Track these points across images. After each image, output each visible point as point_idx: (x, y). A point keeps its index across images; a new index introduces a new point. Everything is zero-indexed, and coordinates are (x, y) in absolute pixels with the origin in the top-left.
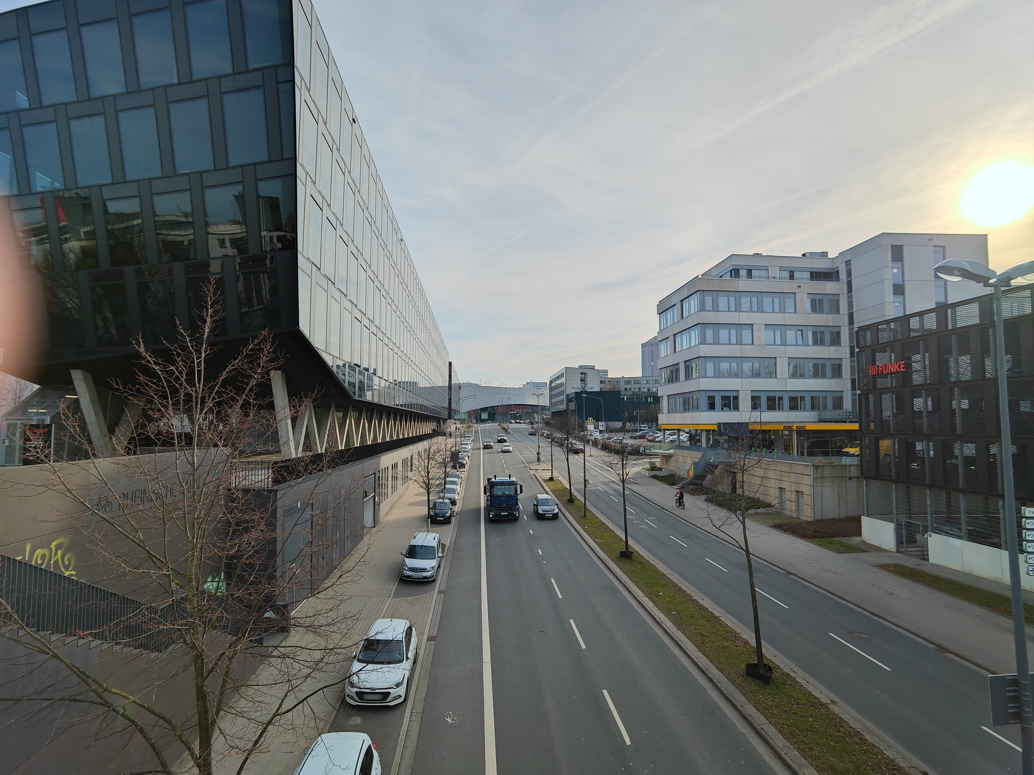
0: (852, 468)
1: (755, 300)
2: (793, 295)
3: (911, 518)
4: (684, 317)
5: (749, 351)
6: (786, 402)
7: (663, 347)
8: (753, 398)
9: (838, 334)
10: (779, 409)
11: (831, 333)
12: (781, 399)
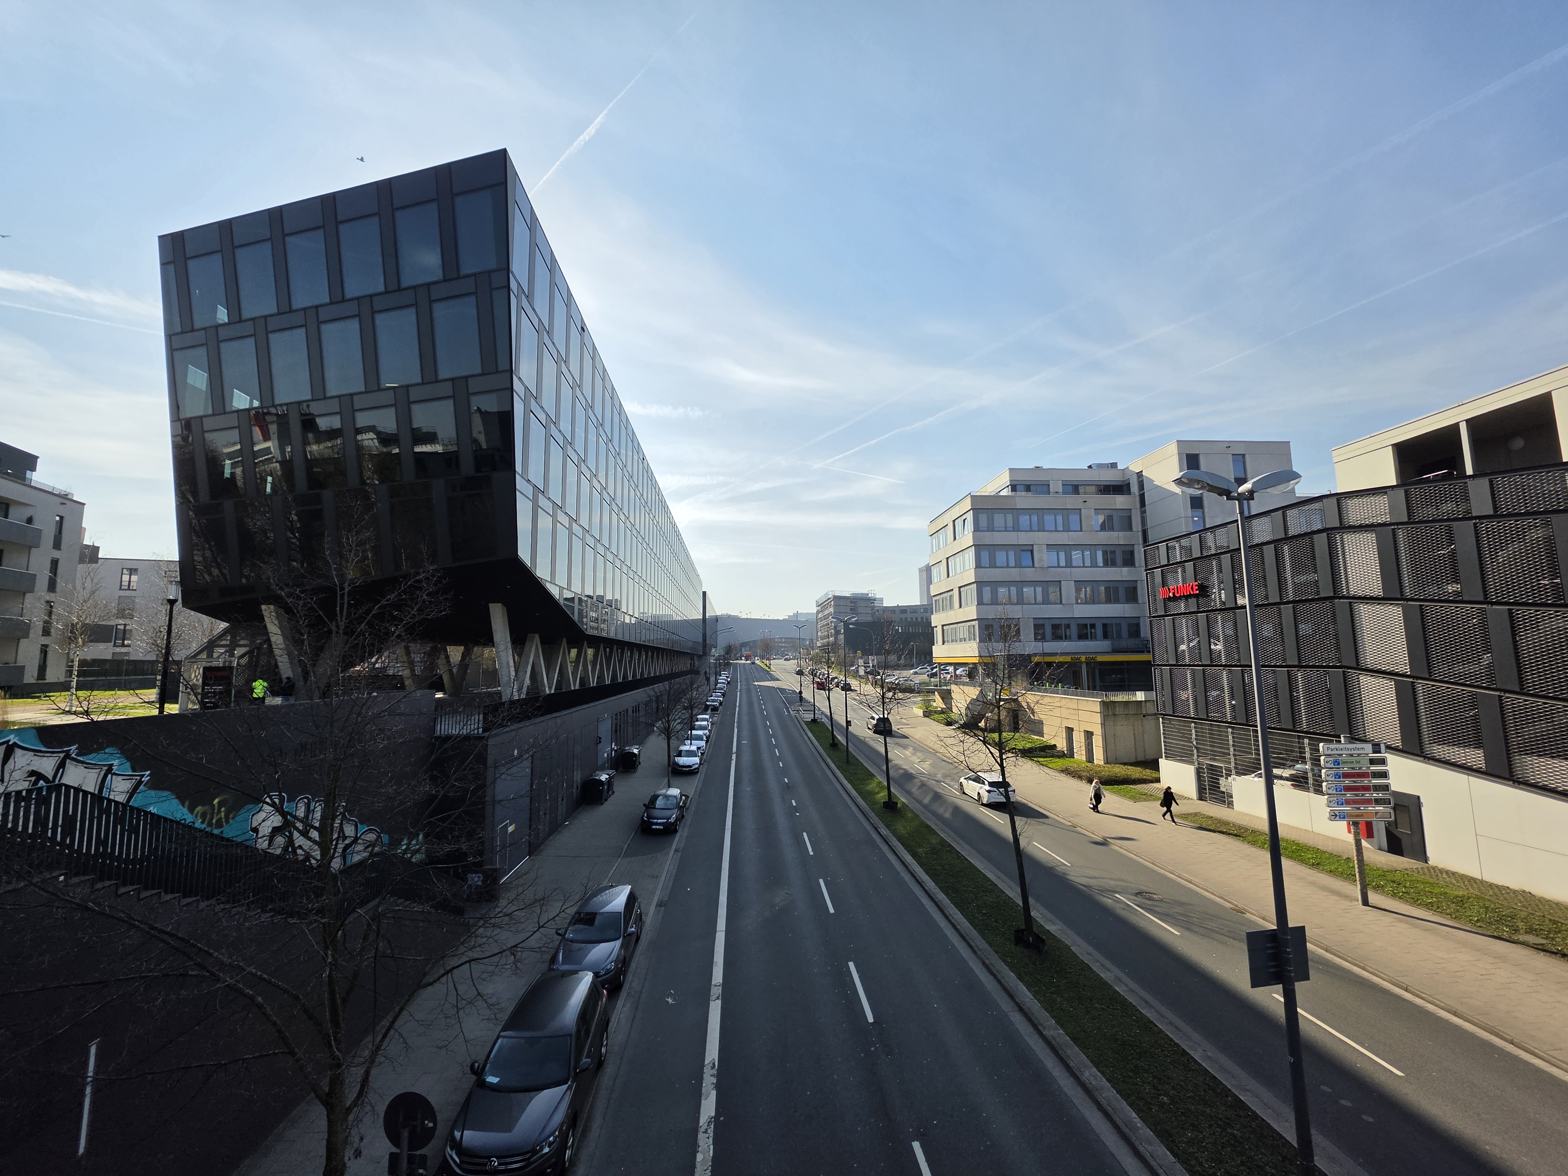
0: (1148, 704)
1: (1035, 518)
2: (1078, 511)
3: (1215, 760)
4: (957, 538)
5: (1029, 574)
6: (1074, 631)
7: (935, 570)
8: (1037, 627)
9: (1132, 553)
10: (1066, 638)
11: (1123, 551)
12: (1068, 626)
